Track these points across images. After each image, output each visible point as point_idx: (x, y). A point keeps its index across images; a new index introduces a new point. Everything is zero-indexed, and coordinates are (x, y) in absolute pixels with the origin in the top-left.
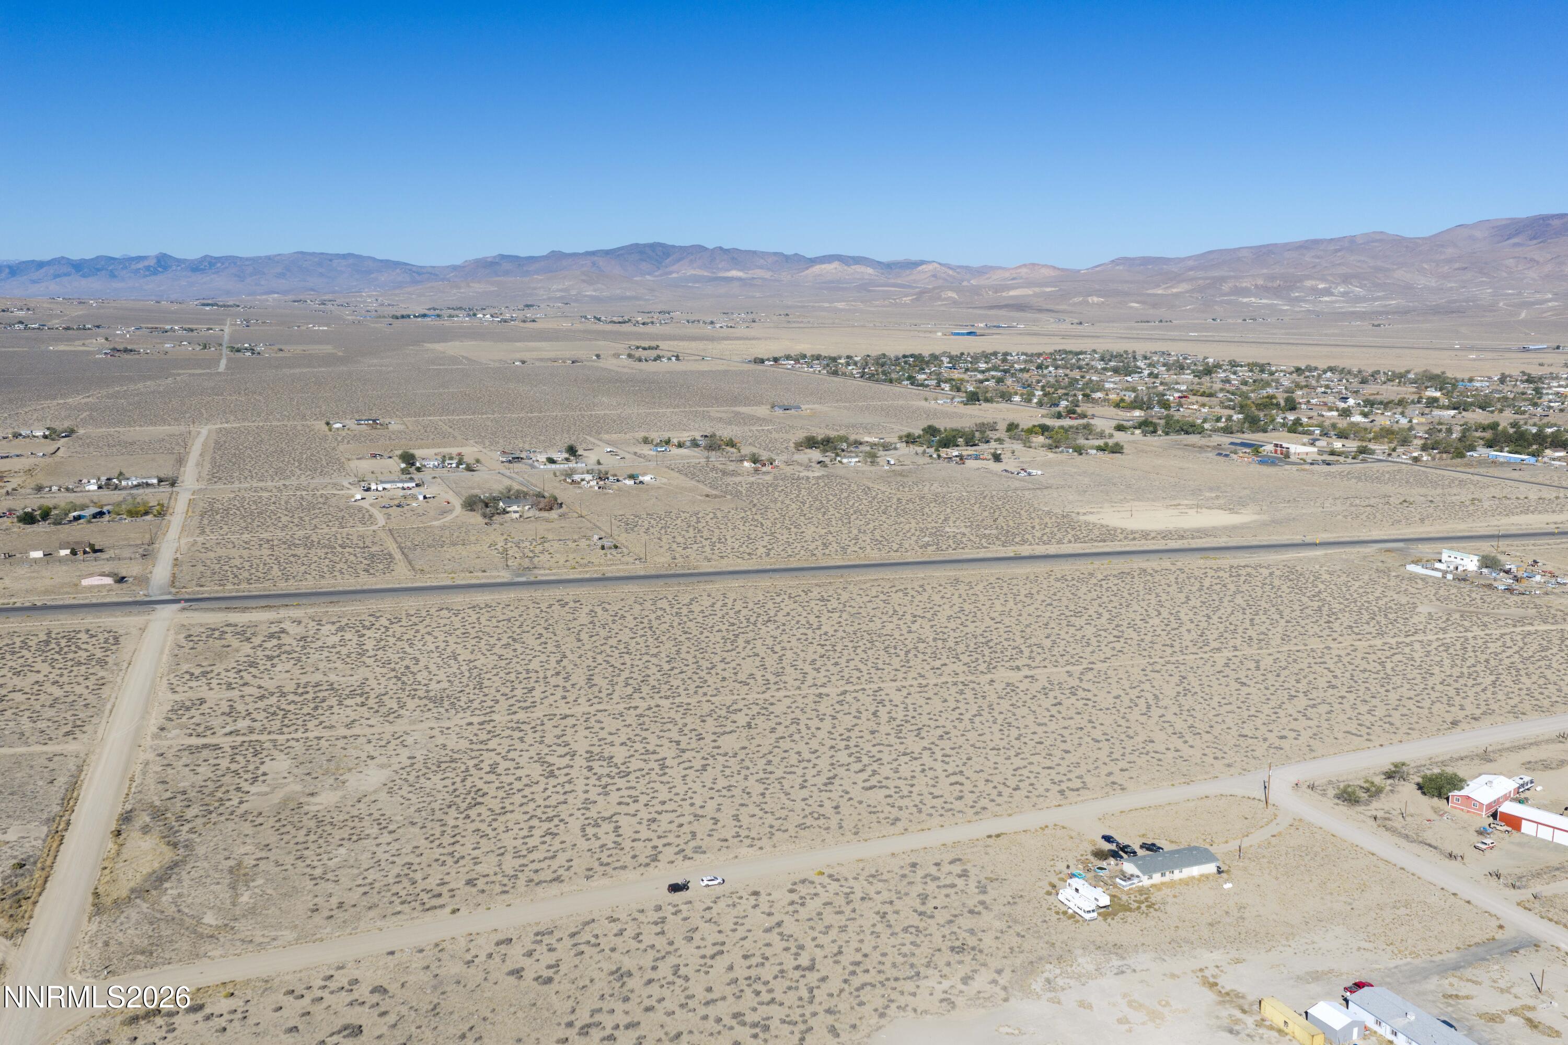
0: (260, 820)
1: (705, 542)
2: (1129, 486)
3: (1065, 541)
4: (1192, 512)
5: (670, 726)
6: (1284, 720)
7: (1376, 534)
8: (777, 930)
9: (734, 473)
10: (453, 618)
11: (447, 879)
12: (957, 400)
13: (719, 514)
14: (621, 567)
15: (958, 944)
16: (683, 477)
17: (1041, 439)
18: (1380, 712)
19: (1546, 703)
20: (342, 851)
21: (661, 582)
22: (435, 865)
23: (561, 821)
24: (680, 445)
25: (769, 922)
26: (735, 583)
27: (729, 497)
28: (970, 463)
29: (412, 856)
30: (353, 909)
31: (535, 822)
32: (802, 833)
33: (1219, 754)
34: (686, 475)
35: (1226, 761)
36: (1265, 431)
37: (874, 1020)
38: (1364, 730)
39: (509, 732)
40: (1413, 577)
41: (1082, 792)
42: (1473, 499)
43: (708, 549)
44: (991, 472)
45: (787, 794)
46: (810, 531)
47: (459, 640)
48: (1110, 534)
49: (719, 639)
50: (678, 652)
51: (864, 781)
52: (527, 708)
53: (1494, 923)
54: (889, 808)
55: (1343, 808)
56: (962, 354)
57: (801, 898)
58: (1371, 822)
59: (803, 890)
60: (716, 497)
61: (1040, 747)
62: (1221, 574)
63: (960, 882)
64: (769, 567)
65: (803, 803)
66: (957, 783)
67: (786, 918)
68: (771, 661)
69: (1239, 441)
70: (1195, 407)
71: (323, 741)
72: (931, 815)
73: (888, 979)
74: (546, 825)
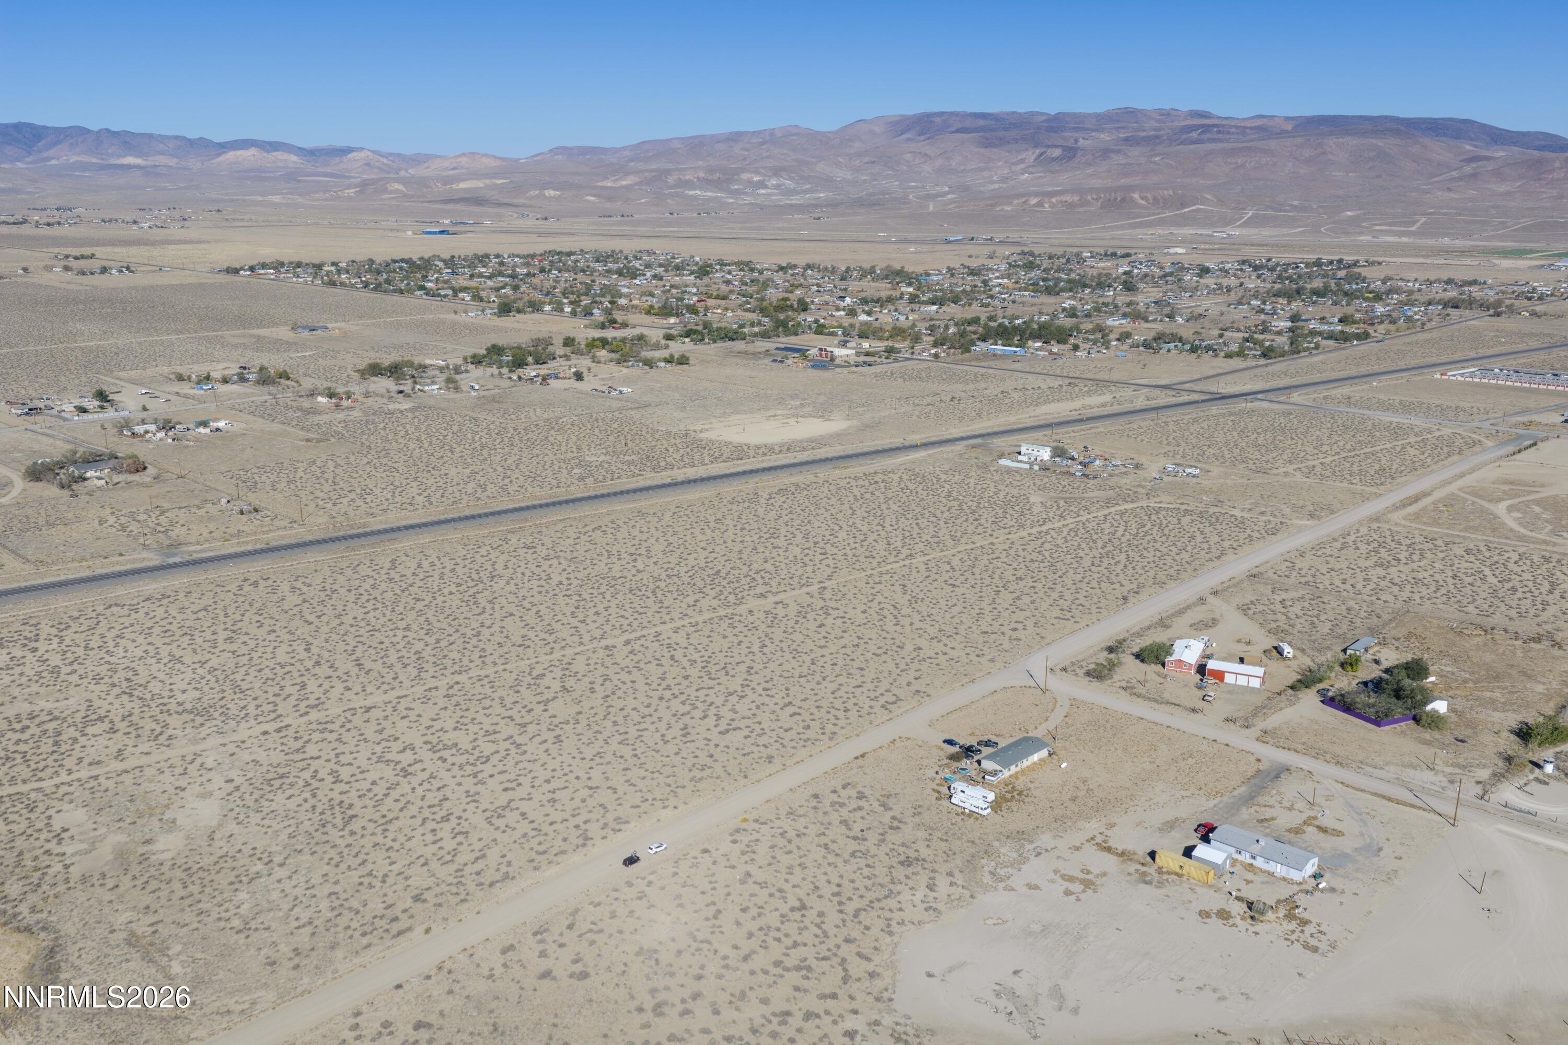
0: (110, 883)
1: (353, 495)
2: (719, 399)
3: (707, 461)
4: (792, 421)
5: (487, 703)
6: (1006, 614)
7: (955, 432)
8: (750, 881)
9: (315, 411)
10: (134, 615)
11: (389, 900)
12: (488, 311)
13: (339, 461)
14: (280, 533)
15: (902, 858)
16: (260, 420)
17: (603, 353)
18: (1068, 596)
19: (1172, 571)
20: (242, 896)
21: (342, 545)
22: (360, 888)
23: (459, 818)
24: (225, 381)
25: (738, 874)
26: (425, 538)
27: (333, 440)
28: (553, 383)
29: (328, 885)
30: (314, 954)
31: (431, 825)
32: (700, 786)
33: (978, 652)
34: (262, 417)
35: (989, 658)
36: (796, 334)
37: (888, 939)
38: (1068, 615)
39: (316, 736)
40: (1009, 471)
41: (899, 703)
42: (1002, 392)
43: (359, 502)
44: (581, 392)
45: (657, 751)
46: (453, 472)
47: (167, 640)
48: (740, 451)
49: (458, 602)
50: (427, 620)
51: (716, 726)
52: (317, 706)
53: (1253, 758)
54: (755, 749)
55: (1096, 684)
56: (453, 257)
57: (748, 846)
58: (1123, 692)
59: (744, 838)
60: (318, 441)
61: (837, 668)
62: (861, 482)
63: (862, 803)
64: (442, 517)
65: (679, 757)
66: (795, 714)
67: (750, 868)
68: (531, 618)
69: (782, 346)
70: (719, 311)
71: (102, 779)
72: (794, 748)
73: (871, 902)
74: (448, 826)
